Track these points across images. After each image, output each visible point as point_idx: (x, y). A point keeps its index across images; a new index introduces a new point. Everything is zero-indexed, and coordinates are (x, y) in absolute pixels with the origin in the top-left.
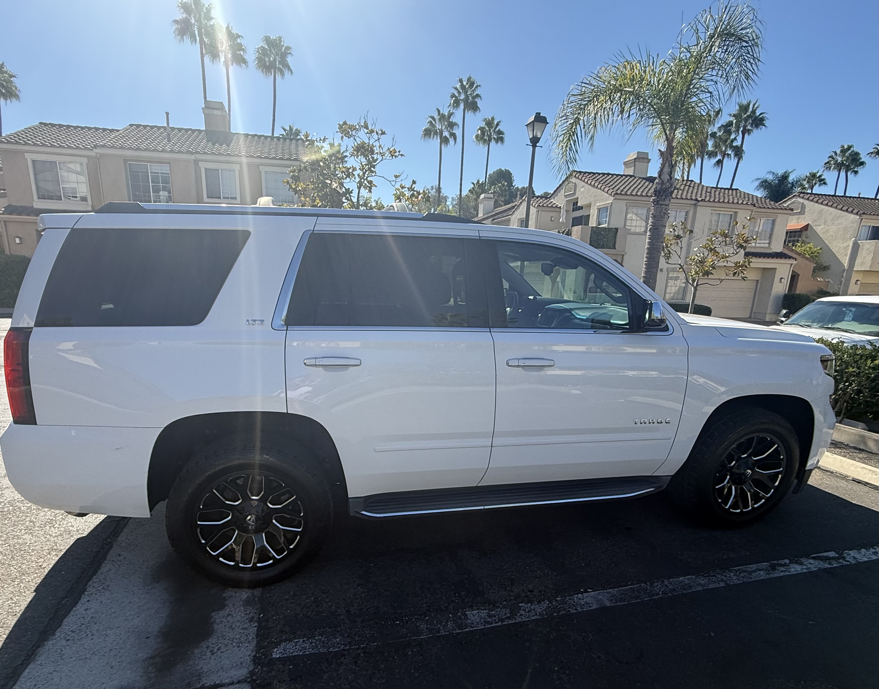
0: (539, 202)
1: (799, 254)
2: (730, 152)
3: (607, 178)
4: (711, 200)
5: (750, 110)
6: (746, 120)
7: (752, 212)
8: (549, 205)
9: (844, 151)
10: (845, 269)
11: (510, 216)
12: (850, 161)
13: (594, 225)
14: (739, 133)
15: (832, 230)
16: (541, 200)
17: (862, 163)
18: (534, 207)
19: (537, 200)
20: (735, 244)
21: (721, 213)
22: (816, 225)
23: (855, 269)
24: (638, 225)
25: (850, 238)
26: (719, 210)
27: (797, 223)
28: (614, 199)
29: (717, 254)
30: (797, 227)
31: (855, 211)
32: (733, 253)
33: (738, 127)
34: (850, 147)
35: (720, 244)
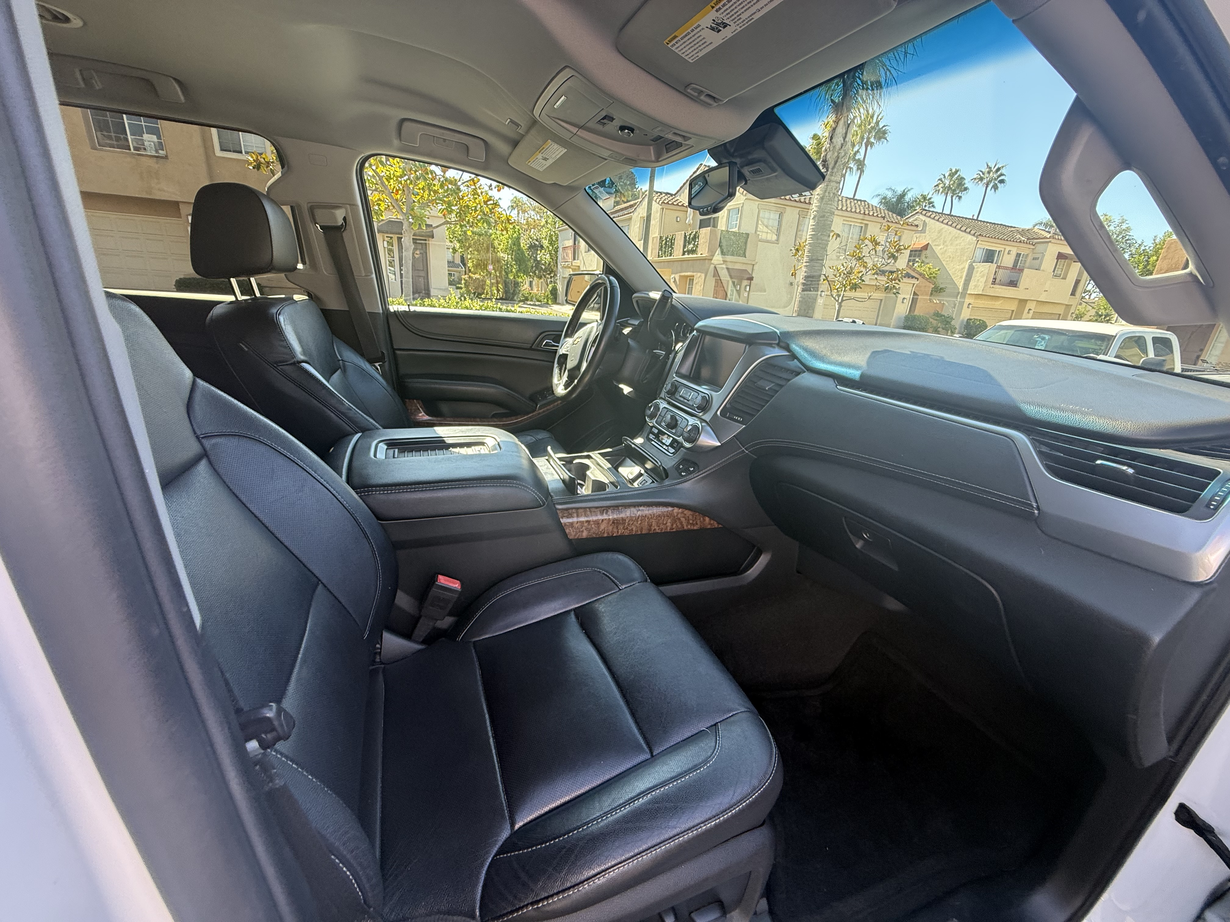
0: (664, 198)
1: (921, 274)
2: (851, 165)
4: (843, 209)
5: (875, 121)
6: (870, 132)
7: (881, 225)
8: (675, 203)
9: (952, 175)
10: (959, 293)
11: (632, 214)
12: (955, 185)
13: (724, 229)
14: (862, 146)
15: (950, 250)
16: (666, 197)
17: (966, 189)
18: (659, 203)
19: (661, 196)
20: (886, 254)
21: (853, 224)
22: (935, 245)
23: (968, 292)
24: (769, 231)
25: (967, 260)
26: (851, 221)
27: (918, 241)
28: (746, 199)
29: (865, 264)
30: (919, 246)
31: (973, 232)
32: (883, 264)
33: (862, 138)
34: (957, 171)
35: (869, 253)
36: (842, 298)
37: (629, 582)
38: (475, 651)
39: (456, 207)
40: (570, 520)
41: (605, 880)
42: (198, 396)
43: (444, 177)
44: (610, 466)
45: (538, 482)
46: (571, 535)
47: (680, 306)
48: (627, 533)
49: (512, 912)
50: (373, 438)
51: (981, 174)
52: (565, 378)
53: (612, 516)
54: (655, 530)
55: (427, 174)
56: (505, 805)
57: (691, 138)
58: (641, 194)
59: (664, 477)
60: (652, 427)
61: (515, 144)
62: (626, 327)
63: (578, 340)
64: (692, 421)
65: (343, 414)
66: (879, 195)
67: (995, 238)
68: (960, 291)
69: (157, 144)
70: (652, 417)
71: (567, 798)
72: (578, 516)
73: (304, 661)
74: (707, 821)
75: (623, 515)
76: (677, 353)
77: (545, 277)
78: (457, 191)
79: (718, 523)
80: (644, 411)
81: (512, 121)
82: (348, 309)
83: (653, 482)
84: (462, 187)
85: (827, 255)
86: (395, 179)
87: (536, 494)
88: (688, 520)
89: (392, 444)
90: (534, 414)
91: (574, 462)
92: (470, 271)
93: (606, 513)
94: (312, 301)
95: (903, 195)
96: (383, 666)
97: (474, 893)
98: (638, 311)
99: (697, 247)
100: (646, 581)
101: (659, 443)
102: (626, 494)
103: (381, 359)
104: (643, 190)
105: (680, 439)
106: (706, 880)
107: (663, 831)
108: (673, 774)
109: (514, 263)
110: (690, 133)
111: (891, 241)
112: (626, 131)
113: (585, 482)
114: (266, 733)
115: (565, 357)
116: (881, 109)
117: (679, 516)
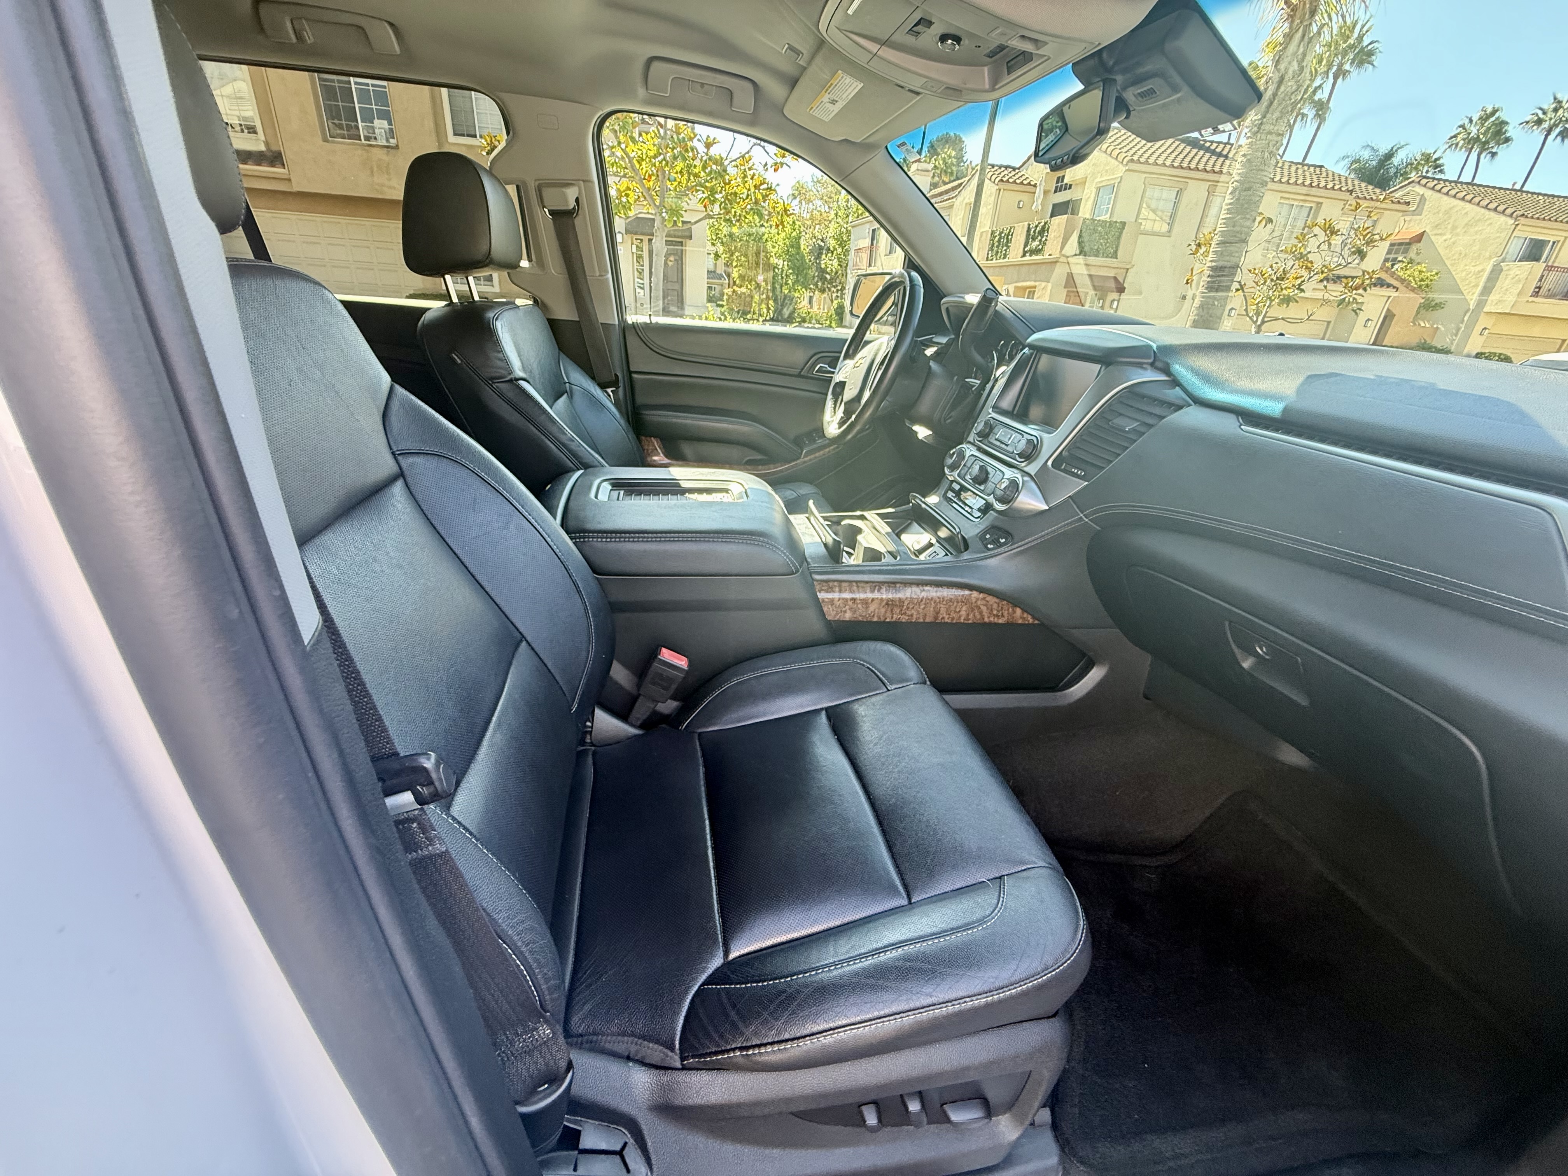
0: (1003, 174)
1: (1402, 281)
2: (1305, 111)
3: (1118, 135)
4: (1283, 180)
5: (1356, 35)
6: (1345, 53)
7: (1345, 205)
8: (1018, 181)
9: (1484, 119)
10: (1469, 309)
11: (954, 200)
12: (1489, 134)
13: (1087, 216)
14: (1327, 78)
15: (1462, 241)
16: (1006, 172)
17: (1507, 140)
18: (994, 182)
19: (999, 171)
20: (1346, 248)
21: (1296, 203)
22: (1436, 235)
23: (1485, 310)
24: (1157, 218)
25: (1490, 258)
26: (1293, 199)
27: (1408, 228)
28: (1127, 170)
29: (1309, 265)
30: (1406, 236)
31: (1509, 211)
32: (1340, 265)
33: (1330, 65)
34: (1495, 111)
35: (1318, 248)
36: (1265, 316)
37: (901, 682)
38: (700, 744)
39: (721, 195)
40: (830, 596)
41: (832, 1040)
42: (395, 406)
43: (707, 155)
44: (889, 530)
45: (793, 544)
46: (830, 615)
47: (1008, 314)
48: (904, 619)
49: (716, 1053)
50: (596, 476)
51: (1540, 113)
52: (840, 413)
53: (886, 595)
54: (943, 618)
55: (687, 151)
56: (719, 928)
57: (1046, 43)
58: (970, 170)
59: (962, 549)
60: (952, 482)
61: (793, 83)
62: (928, 346)
63: (860, 361)
64: (1009, 473)
65: (563, 446)
66: (1348, 157)
67: (1550, 220)
68: (1471, 307)
69: (388, 131)
70: (953, 467)
71: (796, 935)
72: (840, 591)
73: (499, 725)
74: (975, 996)
75: (900, 595)
76: (996, 380)
77: (829, 290)
78: (723, 173)
79: (1034, 618)
80: (944, 459)
81: (791, 48)
82: (577, 319)
83: (947, 555)
84: (730, 169)
85: (1246, 252)
86: (648, 160)
87: (787, 557)
88: (992, 610)
89: (618, 484)
90: (798, 461)
91: (843, 523)
92: (734, 282)
93: (879, 591)
94: (537, 308)
95: (1389, 156)
96: (593, 748)
97: (674, 1022)
98: (949, 326)
99: (1045, 244)
100: (925, 683)
101: (960, 504)
102: (908, 567)
103: (615, 383)
104: (974, 165)
105: (991, 499)
106: (967, 1069)
107: (914, 997)
108: (935, 930)
109: (791, 271)
110: (1046, 34)
111: (1359, 227)
112: (950, 41)
113: (854, 550)
114: (422, 785)
115: (842, 385)
116: (1368, 14)
117: (979, 603)
